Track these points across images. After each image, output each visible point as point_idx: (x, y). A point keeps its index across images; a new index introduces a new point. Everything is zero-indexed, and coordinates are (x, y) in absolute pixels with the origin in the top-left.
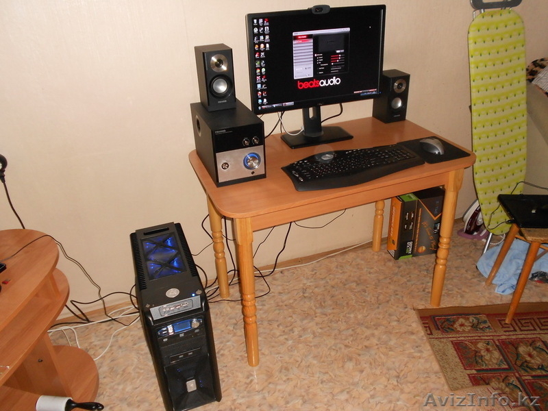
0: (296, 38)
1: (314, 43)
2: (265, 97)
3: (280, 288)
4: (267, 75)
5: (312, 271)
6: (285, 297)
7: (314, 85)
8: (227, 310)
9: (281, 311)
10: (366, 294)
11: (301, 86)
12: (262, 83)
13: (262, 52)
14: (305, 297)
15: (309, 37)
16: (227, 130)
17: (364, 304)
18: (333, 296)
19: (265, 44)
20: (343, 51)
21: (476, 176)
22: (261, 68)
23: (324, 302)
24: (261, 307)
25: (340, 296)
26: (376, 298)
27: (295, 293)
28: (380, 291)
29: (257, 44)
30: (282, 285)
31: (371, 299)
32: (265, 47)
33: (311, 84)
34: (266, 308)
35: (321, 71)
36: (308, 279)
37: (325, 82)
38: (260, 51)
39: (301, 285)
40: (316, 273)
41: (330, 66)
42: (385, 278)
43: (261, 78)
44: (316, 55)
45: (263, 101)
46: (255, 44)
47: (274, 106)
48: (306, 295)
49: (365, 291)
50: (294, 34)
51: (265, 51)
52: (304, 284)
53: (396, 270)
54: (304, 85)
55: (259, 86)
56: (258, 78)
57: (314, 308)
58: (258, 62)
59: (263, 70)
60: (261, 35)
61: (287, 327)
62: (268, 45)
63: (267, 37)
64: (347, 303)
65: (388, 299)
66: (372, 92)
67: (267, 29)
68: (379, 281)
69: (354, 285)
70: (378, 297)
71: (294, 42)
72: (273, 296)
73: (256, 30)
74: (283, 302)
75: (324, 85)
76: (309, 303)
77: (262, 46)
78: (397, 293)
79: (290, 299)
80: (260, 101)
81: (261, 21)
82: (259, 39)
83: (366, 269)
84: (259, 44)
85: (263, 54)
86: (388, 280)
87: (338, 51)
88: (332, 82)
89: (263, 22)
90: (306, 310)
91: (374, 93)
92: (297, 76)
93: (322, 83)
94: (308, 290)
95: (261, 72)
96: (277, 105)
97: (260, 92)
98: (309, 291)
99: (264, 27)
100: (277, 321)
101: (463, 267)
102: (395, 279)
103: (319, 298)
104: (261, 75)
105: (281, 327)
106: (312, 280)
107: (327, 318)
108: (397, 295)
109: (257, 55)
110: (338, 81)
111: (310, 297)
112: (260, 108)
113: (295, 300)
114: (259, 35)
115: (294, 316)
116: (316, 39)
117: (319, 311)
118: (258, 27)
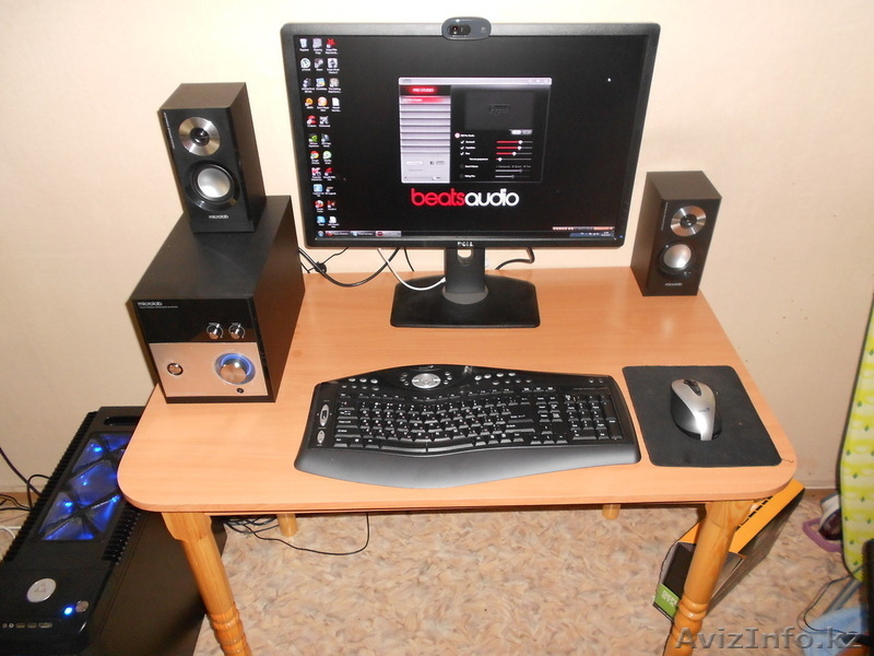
0: (407, 91)
1: (453, 106)
2: (333, 214)
3: (386, 545)
4: (335, 166)
5: (464, 526)
6: (384, 570)
7: (450, 202)
8: (275, 563)
9: (362, 601)
10: (536, 617)
11: (419, 199)
12: (325, 183)
13: (324, 114)
14: (419, 583)
15: (442, 91)
16: (165, 302)
17: (518, 641)
18: (468, 601)
19: (329, 98)
20: (529, 132)
21: (845, 458)
22: (321, 150)
23: (448, 608)
24: (331, 578)
25: (483, 605)
26: (549, 634)
27: (407, 565)
28: (566, 621)
29: (308, 95)
30: (393, 541)
31: (539, 632)
32: (329, 103)
33: (445, 199)
34: (339, 582)
35: (470, 171)
36: (446, 541)
37: (478, 198)
38: (317, 114)
39: (427, 553)
40: (467, 533)
41: (493, 164)
42: (593, 591)
43: (323, 172)
44: (457, 135)
45: (327, 220)
46: (304, 97)
47: (355, 233)
48: (424, 579)
49: (536, 609)
50: (402, 81)
51: (328, 113)
52: (434, 552)
53: (626, 577)
54: (425, 199)
55: (318, 188)
56: (316, 171)
57: (421, 616)
58: (315, 137)
59: (327, 155)
60: (320, 75)
61: (351, 641)
62: (336, 102)
63: (334, 82)
64: (487, 628)
65: (572, 645)
66: (602, 232)
67: (333, 63)
68: (578, 593)
69: (523, 585)
70: (554, 633)
71: (402, 100)
72: (366, 561)
73: (305, 64)
74: (374, 580)
75: (476, 203)
76: (417, 599)
77: (322, 101)
78: (600, 637)
79: (389, 578)
80: (321, 220)
81: (317, 43)
82: (313, 84)
83: (565, 556)
84: (316, 96)
85: (324, 119)
86: (596, 599)
87: (515, 132)
88: (496, 199)
89: (324, 47)
90: (405, 613)
91: (607, 234)
92: (408, 176)
93: (472, 199)
94: (433, 567)
95: (321, 158)
96: (360, 232)
97: (319, 202)
98: (434, 571)
99: (325, 57)
100: (342, 621)
101: (775, 620)
102: (611, 600)
103: (443, 593)
104: (323, 167)
105: (341, 639)
106: (453, 547)
107: (433, 648)
108: (596, 641)
109: (309, 122)
110: (512, 199)
111: (427, 588)
112: (321, 233)
113: (398, 584)
114: (313, 75)
115: (377, 621)
116: (460, 98)
117: (427, 625)
118: (312, 56)
